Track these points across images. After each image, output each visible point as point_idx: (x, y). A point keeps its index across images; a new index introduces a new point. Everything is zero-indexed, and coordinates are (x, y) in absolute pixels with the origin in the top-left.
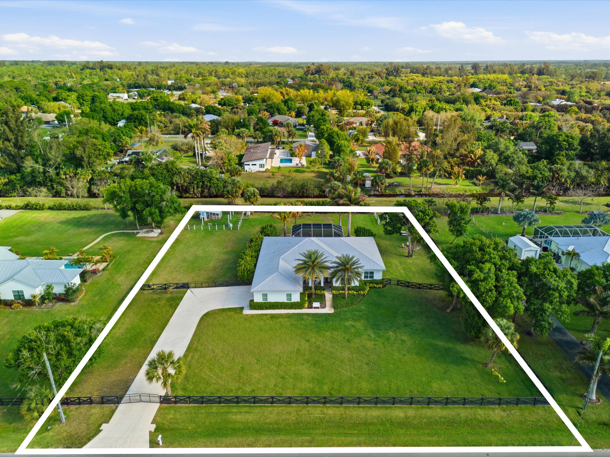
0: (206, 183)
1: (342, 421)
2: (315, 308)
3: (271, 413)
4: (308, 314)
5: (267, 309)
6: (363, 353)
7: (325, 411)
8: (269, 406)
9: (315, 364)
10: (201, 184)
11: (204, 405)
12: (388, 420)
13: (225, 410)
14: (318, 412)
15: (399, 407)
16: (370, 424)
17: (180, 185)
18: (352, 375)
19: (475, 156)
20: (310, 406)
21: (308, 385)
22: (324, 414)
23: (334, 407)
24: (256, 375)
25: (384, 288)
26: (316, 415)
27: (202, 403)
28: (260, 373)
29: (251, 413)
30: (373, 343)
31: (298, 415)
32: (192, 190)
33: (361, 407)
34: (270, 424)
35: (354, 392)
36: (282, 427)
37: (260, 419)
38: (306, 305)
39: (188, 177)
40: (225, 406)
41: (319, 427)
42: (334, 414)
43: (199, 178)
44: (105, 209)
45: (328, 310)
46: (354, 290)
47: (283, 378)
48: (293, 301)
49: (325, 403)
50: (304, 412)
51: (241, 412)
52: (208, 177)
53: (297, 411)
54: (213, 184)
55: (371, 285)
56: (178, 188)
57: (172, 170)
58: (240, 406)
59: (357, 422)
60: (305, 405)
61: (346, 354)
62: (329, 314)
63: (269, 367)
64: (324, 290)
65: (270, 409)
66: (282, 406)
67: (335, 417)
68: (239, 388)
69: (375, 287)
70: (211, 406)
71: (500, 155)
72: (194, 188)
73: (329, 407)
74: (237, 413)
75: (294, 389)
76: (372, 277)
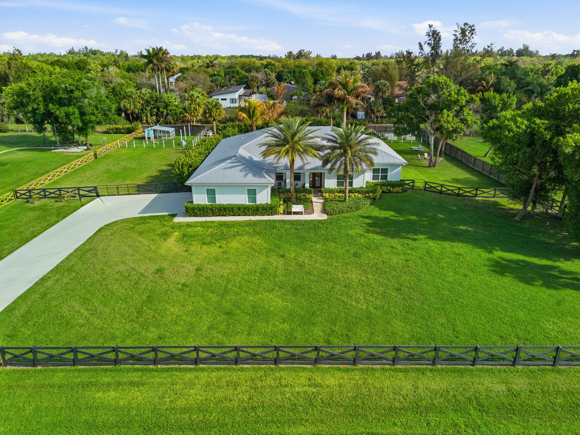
0: (161, 109)
1: (359, 403)
2: (295, 213)
3: (191, 385)
4: (284, 222)
5: (214, 215)
6: (385, 272)
7: (318, 378)
8: (190, 370)
9: (295, 290)
10: (155, 110)
11: (39, 367)
12: (469, 399)
13: (85, 378)
14: (303, 381)
15: (487, 371)
16: (427, 410)
17: (129, 112)
18: (371, 308)
19: (488, 83)
20: (283, 369)
21: (281, 326)
22: (316, 386)
23: (339, 369)
24: (176, 310)
25: (405, 194)
26: (297, 389)
27: (34, 363)
28: (183, 306)
29: (143, 384)
30: (402, 257)
31: (256, 389)
32: (145, 118)
33: (401, 370)
34: (185, 410)
35: (380, 339)
36: (213, 417)
37: (162, 397)
38: (281, 209)
39: (139, 102)
40: (85, 371)
41: (304, 416)
42: (340, 386)
43: (152, 103)
44: (25, 131)
45: (318, 215)
46: (358, 192)
47: (229, 314)
48: (258, 202)
49: (316, 361)
50: (270, 381)
51: (119, 384)
52: (165, 103)
53: (253, 380)
54: (171, 111)
55: (384, 189)
56: (127, 115)
57: (120, 94)
58: (121, 370)
59: (397, 405)
60: (273, 366)
61: (354, 276)
62: (319, 221)
63: (203, 296)
64: (310, 192)
65: (189, 375)
66: (219, 370)
67: (341, 392)
68: (132, 333)
69: (390, 192)
70: (53, 371)
71: (518, 82)
72: (147, 117)
73: (327, 371)
74: (109, 384)
75: (249, 334)
76: (385, 177)
